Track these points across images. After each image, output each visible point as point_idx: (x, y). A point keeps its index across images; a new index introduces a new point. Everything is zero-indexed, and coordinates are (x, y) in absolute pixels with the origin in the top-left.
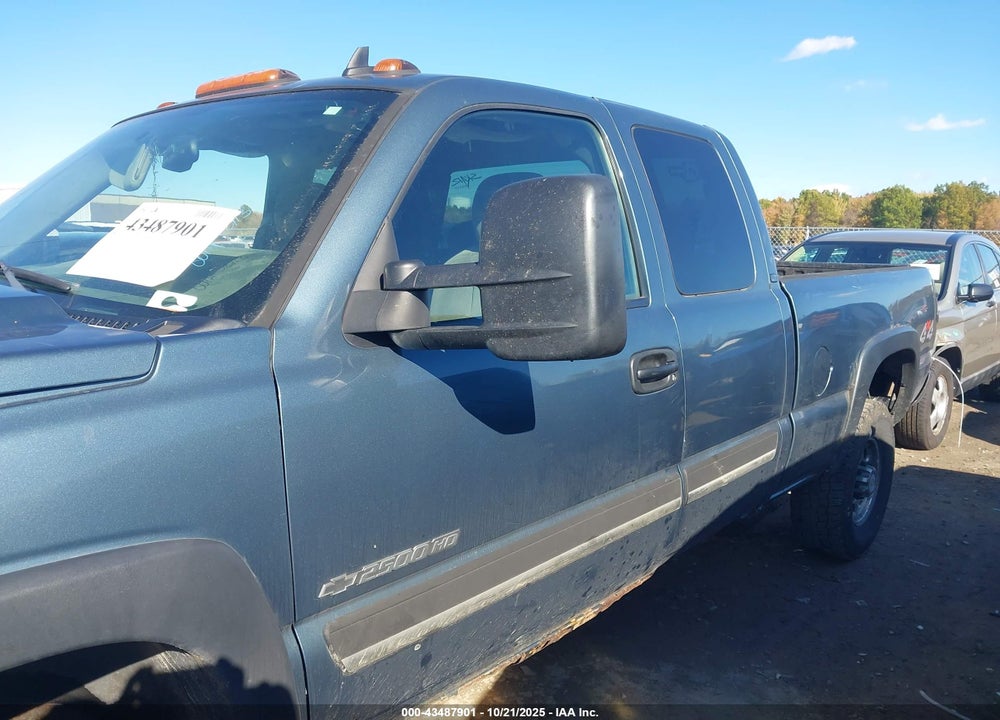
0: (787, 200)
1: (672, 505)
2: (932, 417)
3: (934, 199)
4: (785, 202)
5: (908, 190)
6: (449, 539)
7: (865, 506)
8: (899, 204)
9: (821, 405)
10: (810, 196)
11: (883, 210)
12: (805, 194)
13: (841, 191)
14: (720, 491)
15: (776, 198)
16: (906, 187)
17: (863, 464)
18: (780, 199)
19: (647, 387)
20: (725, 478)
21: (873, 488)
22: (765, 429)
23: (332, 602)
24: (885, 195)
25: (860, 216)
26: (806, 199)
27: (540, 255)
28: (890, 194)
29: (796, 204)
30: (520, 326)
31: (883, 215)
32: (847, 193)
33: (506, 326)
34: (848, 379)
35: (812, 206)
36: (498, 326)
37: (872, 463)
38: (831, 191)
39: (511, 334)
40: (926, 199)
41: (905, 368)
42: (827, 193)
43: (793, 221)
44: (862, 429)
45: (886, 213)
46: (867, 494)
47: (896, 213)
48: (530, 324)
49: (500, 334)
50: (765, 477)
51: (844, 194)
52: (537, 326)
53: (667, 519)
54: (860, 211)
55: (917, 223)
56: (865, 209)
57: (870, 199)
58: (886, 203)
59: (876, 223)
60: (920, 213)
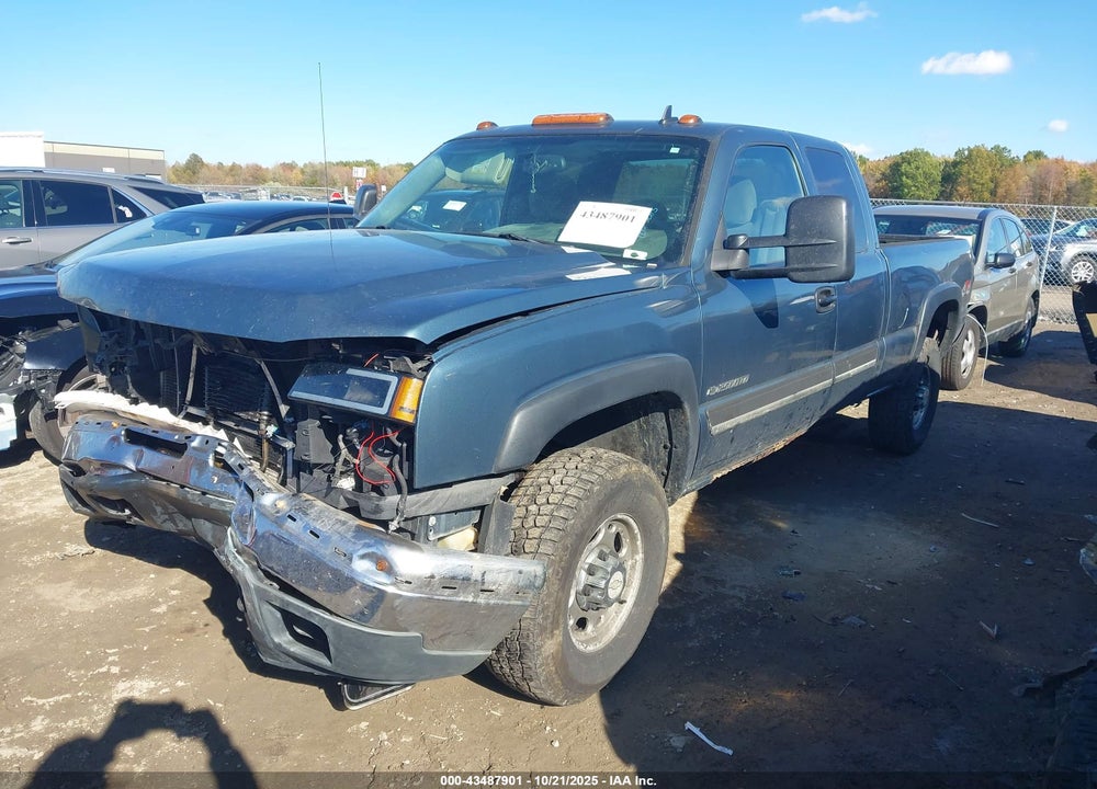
1: (828, 382)
2: (963, 362)
3: (955, 164)
5: (927, 154)
6: (745, 379)
7: (920, 415)
8: (917, 168)
9: (900, 334)
11: (902, 174)
13: (858, 154)
14: (848, 380)
16: (925, 150)
17: (920, 385)
19: (822, 309)
20: (852, 372)
21: (925, 402)
22: (870, 345)
23: (712, 398)
24: (903, 158)
25: (878, 181)
27: (821, 233)
28: (907, 158)
30: (808, 266)
31: (901, 180)
32: (865, 156)
33: (800, 266)
34: (916, 318)
36: (796, 266)
37: (925, 385)
39: (803, 270)
40: (945, 164)
41: (950, 315)
44: (922, 359)
45: (904, 178)
46: (922, 406)
47: (913, 178)
48: (813, 265)
49: (797, 270)
50: (867, 379)
51: (861, 157)
52: (818, 266)
53: (824, 391)
54: (878, 175)
55: (936, 189)
56: (883, 174)
57: (888, 163)
58: (904, 168)
59: (895, 189)
60: (939, 179)
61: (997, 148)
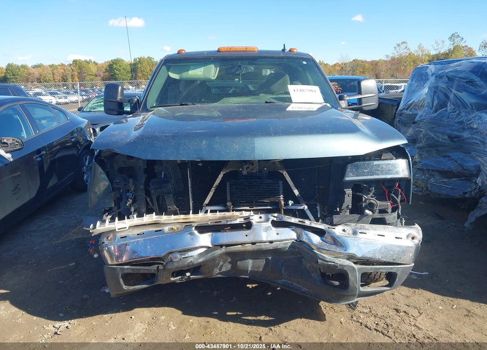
0: (66, 65)
3: (134, 64)
4: (65, 65)
5: (123, 60)
8: (120, 66)
10: (78, 63)
11: (114, 69)
12: (74, 61)
13: (93, 61)
15: (60, 64)
16: (121, 59)
18: (62, 64)
24: (113, 62)
25: (104, 73)
26: (76, 64)
27: (372, 92)
29: (72, 67)
30: (368, 104)
31: (114, 71)
35: (80, 68)
38: (88, 60)
40: (131, 64)
42: (86, 61)
43: (72, 76)
45: (115, 71)
47: (119, 70)
51: (94, 62)
54: (104, 70)
55: (130, 75)
56: (106, 69)
57: (107, 64)
58: (115, 66)
59: (112, 76)
60: (130, 70)
61: (149, 57)
